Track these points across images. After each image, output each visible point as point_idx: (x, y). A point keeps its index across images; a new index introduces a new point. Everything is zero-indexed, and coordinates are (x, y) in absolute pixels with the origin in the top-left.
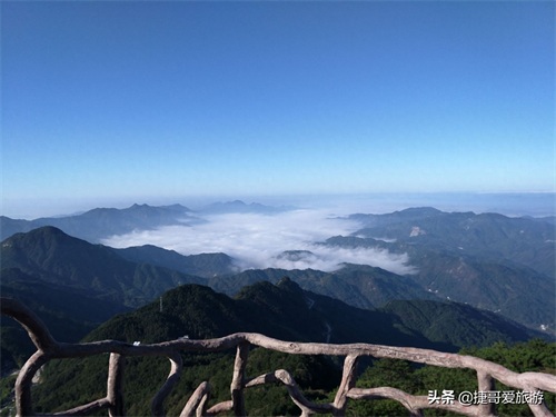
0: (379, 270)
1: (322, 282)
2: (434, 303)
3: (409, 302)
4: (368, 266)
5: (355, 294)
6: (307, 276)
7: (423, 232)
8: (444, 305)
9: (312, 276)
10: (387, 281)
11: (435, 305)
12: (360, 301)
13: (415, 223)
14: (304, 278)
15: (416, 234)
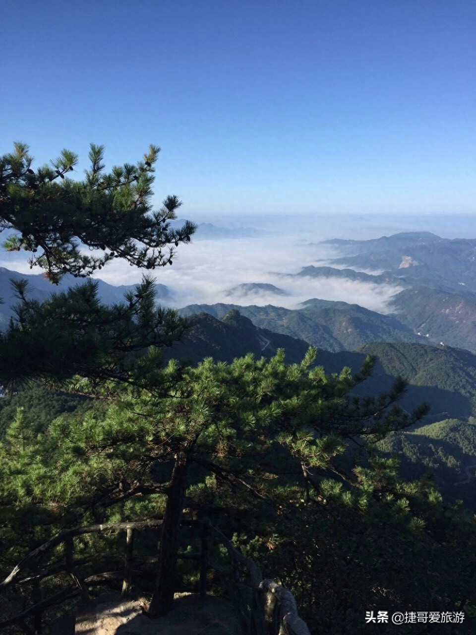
0: (357, 308)
1: (285, 321)
2: (422, 346)
3: (391, 345)
4: (344, 304)
5: (326, 336)
6: (267, 314)
7: (415, 263)
8: (435, 350)
9: (273, 315)
10: (365, 321)
11: (425, 350)
12: (331, 345)
13: (408, 252)
14: (262, 316)
15: (407, 266)
